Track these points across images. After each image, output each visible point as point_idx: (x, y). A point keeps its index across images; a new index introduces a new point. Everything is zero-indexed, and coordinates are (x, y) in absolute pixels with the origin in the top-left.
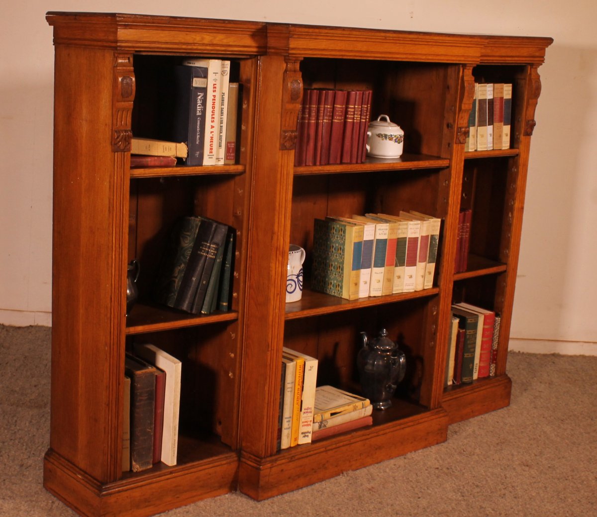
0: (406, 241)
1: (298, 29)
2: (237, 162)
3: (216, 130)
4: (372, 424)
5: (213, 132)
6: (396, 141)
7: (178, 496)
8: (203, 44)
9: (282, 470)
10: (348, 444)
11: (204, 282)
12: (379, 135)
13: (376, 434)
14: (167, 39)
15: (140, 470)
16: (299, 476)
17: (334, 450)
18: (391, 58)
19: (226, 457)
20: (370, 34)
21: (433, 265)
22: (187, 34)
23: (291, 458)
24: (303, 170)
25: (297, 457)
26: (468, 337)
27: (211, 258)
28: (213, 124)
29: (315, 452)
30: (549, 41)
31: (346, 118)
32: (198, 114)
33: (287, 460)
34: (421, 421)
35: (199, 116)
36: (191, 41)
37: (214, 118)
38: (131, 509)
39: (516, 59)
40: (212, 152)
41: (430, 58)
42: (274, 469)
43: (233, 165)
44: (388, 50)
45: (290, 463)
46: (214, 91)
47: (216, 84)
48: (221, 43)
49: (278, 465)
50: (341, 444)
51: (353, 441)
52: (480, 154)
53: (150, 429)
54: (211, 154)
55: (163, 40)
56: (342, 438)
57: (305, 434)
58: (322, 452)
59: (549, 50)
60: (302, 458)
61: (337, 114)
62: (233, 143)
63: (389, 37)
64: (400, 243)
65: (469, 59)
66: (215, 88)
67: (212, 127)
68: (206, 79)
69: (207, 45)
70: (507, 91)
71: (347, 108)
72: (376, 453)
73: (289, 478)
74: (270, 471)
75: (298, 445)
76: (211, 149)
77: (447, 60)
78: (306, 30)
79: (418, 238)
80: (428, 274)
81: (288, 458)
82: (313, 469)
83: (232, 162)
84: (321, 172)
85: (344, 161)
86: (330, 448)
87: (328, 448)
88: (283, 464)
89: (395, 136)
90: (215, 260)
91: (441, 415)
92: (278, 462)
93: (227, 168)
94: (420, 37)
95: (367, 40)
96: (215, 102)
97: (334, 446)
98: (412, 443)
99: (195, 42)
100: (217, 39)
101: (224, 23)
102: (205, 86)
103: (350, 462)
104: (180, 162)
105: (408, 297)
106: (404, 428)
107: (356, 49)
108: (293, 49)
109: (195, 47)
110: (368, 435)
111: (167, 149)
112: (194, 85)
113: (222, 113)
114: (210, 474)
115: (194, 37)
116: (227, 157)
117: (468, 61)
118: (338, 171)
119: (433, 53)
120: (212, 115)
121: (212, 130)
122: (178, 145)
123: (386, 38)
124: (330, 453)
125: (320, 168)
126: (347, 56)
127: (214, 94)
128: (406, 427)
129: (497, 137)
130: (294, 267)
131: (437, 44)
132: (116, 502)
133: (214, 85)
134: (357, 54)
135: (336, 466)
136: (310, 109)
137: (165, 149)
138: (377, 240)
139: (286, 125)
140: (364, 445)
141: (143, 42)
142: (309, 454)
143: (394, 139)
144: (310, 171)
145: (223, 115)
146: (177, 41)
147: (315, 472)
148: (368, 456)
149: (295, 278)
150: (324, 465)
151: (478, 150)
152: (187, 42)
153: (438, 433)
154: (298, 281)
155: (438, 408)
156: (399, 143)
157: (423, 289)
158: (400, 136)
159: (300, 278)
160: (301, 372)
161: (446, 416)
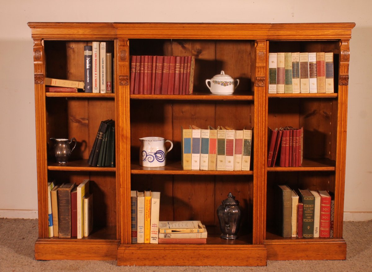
0: (224, 141)
2: (113, 92)
3: (98, 76)
4: (206, 243)
6: (222, 85)
7: (80, 254)
9: (133, 253)
10: (182, 250)
11: (97, 151)
13: (203, 249)
14: (58, 33)
15: (62, 237)
16: (145, 259)
17: (170, 251)
18: (191, 38)
19: (110, 241)
22: (69, 30)
23: (140, 248)
24: (137, 96)
25: (143, 248)
26: (305, 208)
27: (101, 139)
28: (96, 73)
31: (175, 71)
33: (136, 248)
34: (241, 248)
35: (88, 69)
36: (72, 33)
37: (96, 70)
38: (52, 254)
40: (96, 86)
42: (127, 251)
45: (139, 251)
48: (89, 34)
49: (130, 249)
50: (176, 248)
51: (185, 248)
53: (68, 218)
55: (56, 33)
56: (178, 245)
57: (154, 238)
58: (161, 250)
60: (147, 249)
61: (165, 68)
62: (110, 82)
63: (186, 26)
65: (257, 37)
66: (96, 55)
68: (91, 52)
69: (81, 35)
71: (175, 65)
72: (204, 260)
73: (138, 258)
74: (124, 252)
75: (150, 243)
76: (96, 85)
78: (124, 25)
79: (233, 140)
80: (244, 161)
81: (137, 248)
82: (155, 258)
83: (110, 92)
85: (175, 93)
86: (167, 248)
87: (165, 249)
88: (134, 250)
89: (222, 82)
91: (260, 248)
92: (130, 248)
93: (107, 94)
94: (210, 25)
95: (171, 28)
96: (96, 62)
97: (171, 248)
98: (234, 260)
99: (74, 33)
100: (87, 32)
101: (87, 24)
102: (91, 55)
103: (183, 260)
104: (80, 90)
105: (227, 173)
106: (227, 250)
107: (164, 34)
109: (74, 36)
110: (198, 248)
111: (74, 84)
112: (85, 54)
113: (103, 68)
114: (99, 248)
115: (73, 31)
116: (107, 90)
117: (257, 38)
119: (225, 34)
122: (80, 83)
123: (184, 27)
124: (167, 251)
126: (158, 37)
127: (96, 58)
132: (43, 248)
135: (173, 260)
136: (144, 65)
137: (72, 84)
138: (202, 138)
139: (122, 73)
140: (194, 253)
141: (45, 35)
142: (152, 248)
143: (221, 83)
147: (157, 259)
148: (198, 260)
149: (153, 154)
150: (163, 257)
151: (302, 93)
152: (69, 34)
153: (258, 260)
154: (156, 156)
155: (259, 244)
156: (225, 86)
157: (241, 170)
158: (225, 82)
159: (157, 155)
160: (148, 204)
161: (264, 250)
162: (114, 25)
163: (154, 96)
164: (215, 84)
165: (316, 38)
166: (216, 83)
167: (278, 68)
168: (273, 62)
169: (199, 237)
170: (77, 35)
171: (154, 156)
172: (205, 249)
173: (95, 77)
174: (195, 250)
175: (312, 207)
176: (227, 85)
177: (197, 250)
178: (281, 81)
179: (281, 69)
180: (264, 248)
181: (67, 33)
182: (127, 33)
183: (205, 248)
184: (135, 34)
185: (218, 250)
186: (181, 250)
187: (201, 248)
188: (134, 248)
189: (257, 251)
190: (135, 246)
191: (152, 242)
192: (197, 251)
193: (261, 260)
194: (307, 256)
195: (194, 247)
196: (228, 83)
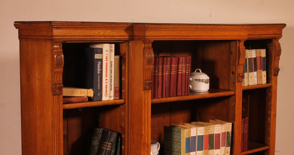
0: (214, 136)
1: (149, 26)
2: (121, 98)
3: (108, 81)
5: (107, 82)
6: (205, 83)
8: (100, 36)
12: (196, 80)
14: (80, 34)
18: (200, 39)
20: (188, 26)
21: (229, 148)
22: (90, 31)
24: (156, 100)
27: (108, 150)
28: (107, 78)
30: (284, 25)
31: (178, 71)
32: (98, 73)
36: (93, 35)
37: (107, 75)
39: (267, 36)
40: (107, 93)
41: (221, 37)
43: (118, 99)
44: (198, 35)
46: (107, 60)
47: (107, 57)
48: (109, 35)
52: (251, 87)
54: (107, 94)
55: (77, 34)
59: (284, 30)
61: (173, 69)
62: (118, 88)
63: (198, 28)
64: (211, 137)
65: (242, 37)
66: (107, 59)
67: (106, 80)
68: (102, 55)
69: (101, 36)
70: (263, 53)
71: (178, 66)
76: (106, 91)
77: (230, 38)
78: (154, 26)
79: (220, 134)
80: (227, 153)
83: (118, 98)
84: (166, 101)
85: (178, 94)
89: (205, 80)
90: (111, 151)
93: (115, 101)
94: (215, 27)
95: (187, 30)
96: (107, 67)
99: (95, 35)
100: (107, 33)
101: (110, 24)
102: (102, 58)
104: (90, 99)
107: (181, 35)
108: (148, 36)
109: (95, 38)
111: (83, 93)
112: (96, 58)
113: (111, 72)
115: (95, 32)
116: (115, 96)
117: (241, 38)
118: (175, 100)
119: (222, 35)
120: (106, 73)
121: (107, 81)
122: (88, 90)
125: (165, 99)
126: (176, 39)
127: (107, 62)
129: (259, 77)
130: (154, 153)
131: (225, 30)
133: (106, 57)
134: (182, 37)
136: (158, 67)
138: (198, 136)
139: (146, 77)
141: (67, 36)
143: (204, 81)
144: (160, 101)
145: (112, 73)
146: (85, 35)
151: (250, 85)
152: (91, 35)
162: (146, 26)
163: (168, 99)
164: (198, 82)
165: (264, 37)
166: (200, 81)
170: (98, 36)
173: (106, 82)
181: (88, 34)
182: (154, 35)
184: (160, 35)
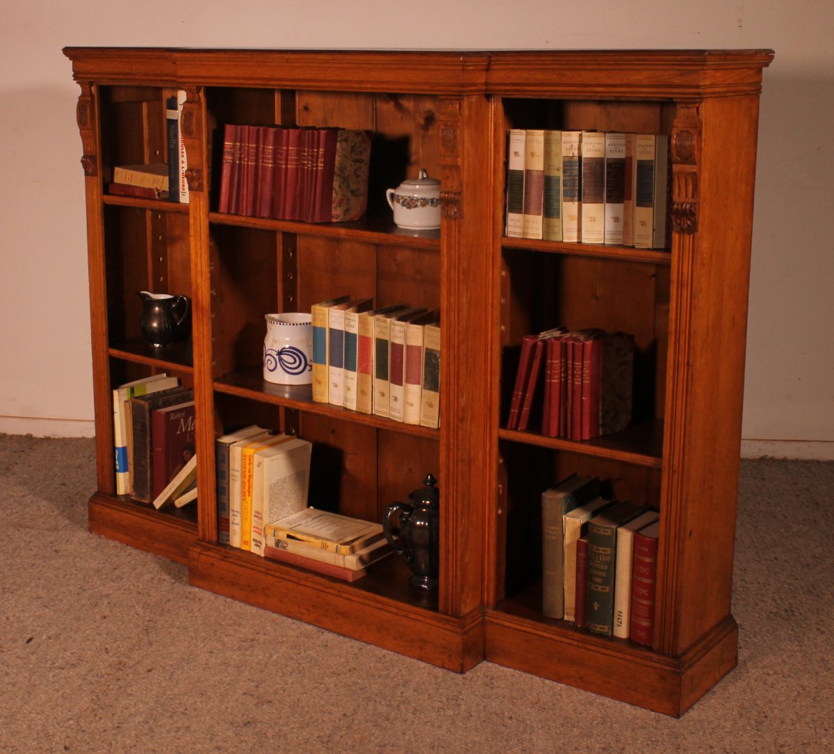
0: (387, 346)
4: (351, 581)
6: (403, 205)
9: (212, 564)
10: (297, 583)
13: (336, 592)
15: (135, 498)
16: (233, 584)
17: (276, 579)
21: (436, 395)
23: (225, 557)
25: (231, 560)
26: (590, 553)
29: (253, 567)
32: (172, 147)
33: (219, 557)
34: (411, 615)
37: (184, 153)
40: (184, 189)
42: (203, 557)
45: (223, 563)
49: (208, 555)
50: (287, 577)
51: (303, 582)
54: (184, 192)
56: (294, 571)
57: (257, 543)
58: (261, 572)
60: (236, 564)
67: (183, 163)
70: (642, 146)
72: (337, 618)
73: (222, 579)
74: (199, 557)
75: (250, 552)
76: (184, 186)
79: (403, 346)
81: (221, 555)
82: (249, 586)
86: (272, 573)
87: (269, 572)
88: (214, 557)
89: (402, 197)
91: (449, 627)
92: (209, 553)
97: (278, 574)
98: (395, 638)
102: (176, 118)
103: (299, 607)
110: (327, 588)
112: (168, 117)
122: (165, 178)
128: (384, 610)
135: (281, 601)
138: (346, 332)
140: (318, 597)
143: (401, 201)
147: (253, 591)
148: (326, 615)
149: (274, 354)
150: (263, 589)
151: (584, 241)
153: (443, 652)
154: (281, 359)
155: (452, 616)
156: (409, 207)
157: (417, 424)
158: (409, 197)
159: (283, 356)
160: (248, 464)
161: (456, 632)
166: (395, 199)
167: (528, 172)
168: (516, 153)
169: (341, 564)
171: (277, 357)
172: (339, 594)
173: (182, 168)
174: (320, 590)
175: (605, 555)
176: (416, 206)
177: (324, 592)
178: (533, 206)
179: (535, 174)
180: (458, 630)
183: (339, 591)
185: (364, 604)
186: (294, 582)
187: (332, 591)
188: (215, 555)
189: (441, 630)
190: (219, 551)
191: (254, 550)
192: (324, 594)
193: (450, 656)
194: (581, 678)
195: (320, 584)
196: (417, 200)
